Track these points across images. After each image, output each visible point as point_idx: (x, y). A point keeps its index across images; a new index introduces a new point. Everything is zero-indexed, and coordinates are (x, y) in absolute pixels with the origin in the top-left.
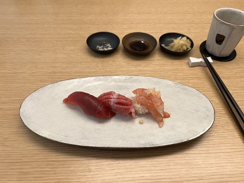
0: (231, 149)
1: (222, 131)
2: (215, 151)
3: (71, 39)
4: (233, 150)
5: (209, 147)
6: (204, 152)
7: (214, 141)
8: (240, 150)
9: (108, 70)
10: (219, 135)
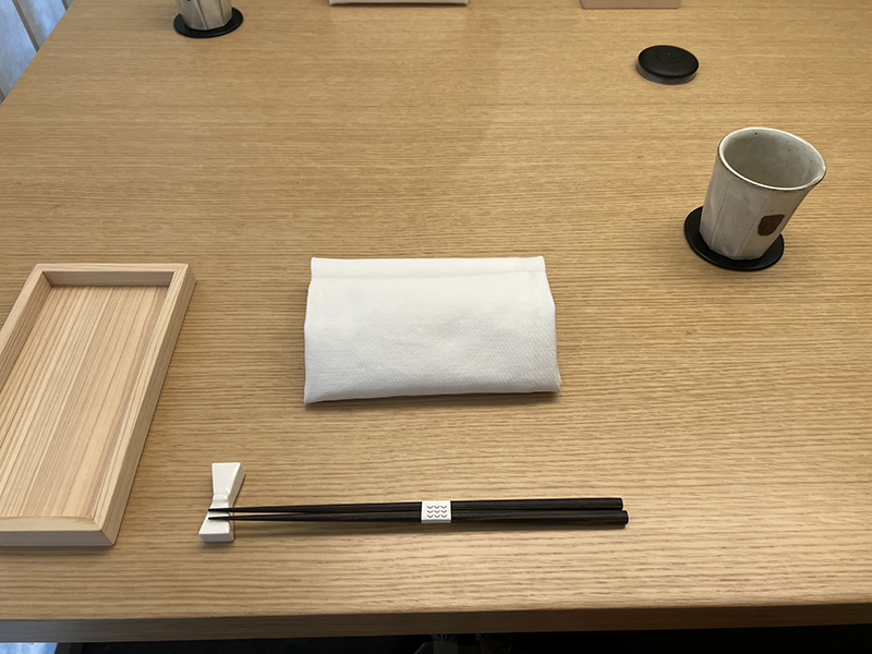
0: (698, 478)
1: (684, 437)
2: (659, 483)
3: (314, 188)
4: (703, 482)
5: (646, 474)
6: (633, 484)
7: (661, 459)
8: (720, 481)
10: (675, 446)
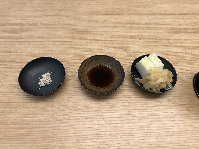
9: (59, 116)
